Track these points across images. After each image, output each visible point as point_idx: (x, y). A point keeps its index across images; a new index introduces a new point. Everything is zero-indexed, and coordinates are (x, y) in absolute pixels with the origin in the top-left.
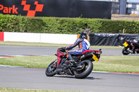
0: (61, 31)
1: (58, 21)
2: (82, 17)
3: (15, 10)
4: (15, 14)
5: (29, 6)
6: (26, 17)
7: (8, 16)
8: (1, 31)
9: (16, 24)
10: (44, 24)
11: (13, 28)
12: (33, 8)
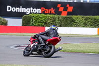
0: (85, 25)
1: (84, 19)
3: (53, 11)
4: (53, 14)
5: (63, 8)
6: (60, 16)
8: (44, 26)
9: (54, 21)
10: (73, 21)
11: (51, 24)
12: (66, 9)
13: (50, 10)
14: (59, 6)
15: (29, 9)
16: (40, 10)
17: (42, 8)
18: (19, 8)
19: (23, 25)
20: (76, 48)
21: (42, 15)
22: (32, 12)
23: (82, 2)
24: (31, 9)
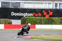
0: (61, 23)
1: (60, 19)
3: (40, 15)
6: (45, 18)
7: (37, 17)
8: (34, 24)
9: (41, 21)
10: (53, 21)
11: (39, 23)
12: (48, 13)
14: (44, 11)
16: (32, 14)
17: (33, 13)
18: (19, 14)
19: (21, 24)
20: (55, 38)
21: (33, 17)
23: (58, 9)
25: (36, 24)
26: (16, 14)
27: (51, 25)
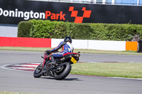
0: (109, 37)
1: (106, 28)
2: (131, 23)
3: (62, 16)
4: (62, 20)
5: (77, 12)
6: (73, 24)
7: (55, 22)
8: (49, 38)
9: (64, 30)
10: (92, 31)
11: (60, 34)
12: (80, 14)
13: (58, 15)
15: (28, 13)
16: (44, 14)
17: (47, 12)
18: (13, 12)
19: (19, 35)
20: (94, 70)
21: (46, 21)
22: (32, 17)
23: (104, 4)
24: (32, 12)
25: (52, 37)
26: (6, 13)
27: (86, 41)
